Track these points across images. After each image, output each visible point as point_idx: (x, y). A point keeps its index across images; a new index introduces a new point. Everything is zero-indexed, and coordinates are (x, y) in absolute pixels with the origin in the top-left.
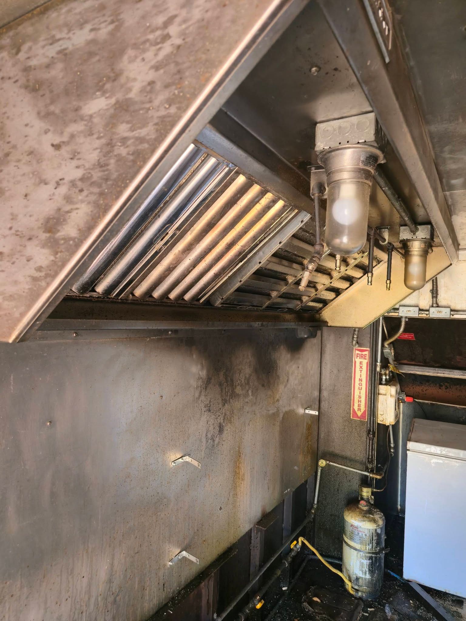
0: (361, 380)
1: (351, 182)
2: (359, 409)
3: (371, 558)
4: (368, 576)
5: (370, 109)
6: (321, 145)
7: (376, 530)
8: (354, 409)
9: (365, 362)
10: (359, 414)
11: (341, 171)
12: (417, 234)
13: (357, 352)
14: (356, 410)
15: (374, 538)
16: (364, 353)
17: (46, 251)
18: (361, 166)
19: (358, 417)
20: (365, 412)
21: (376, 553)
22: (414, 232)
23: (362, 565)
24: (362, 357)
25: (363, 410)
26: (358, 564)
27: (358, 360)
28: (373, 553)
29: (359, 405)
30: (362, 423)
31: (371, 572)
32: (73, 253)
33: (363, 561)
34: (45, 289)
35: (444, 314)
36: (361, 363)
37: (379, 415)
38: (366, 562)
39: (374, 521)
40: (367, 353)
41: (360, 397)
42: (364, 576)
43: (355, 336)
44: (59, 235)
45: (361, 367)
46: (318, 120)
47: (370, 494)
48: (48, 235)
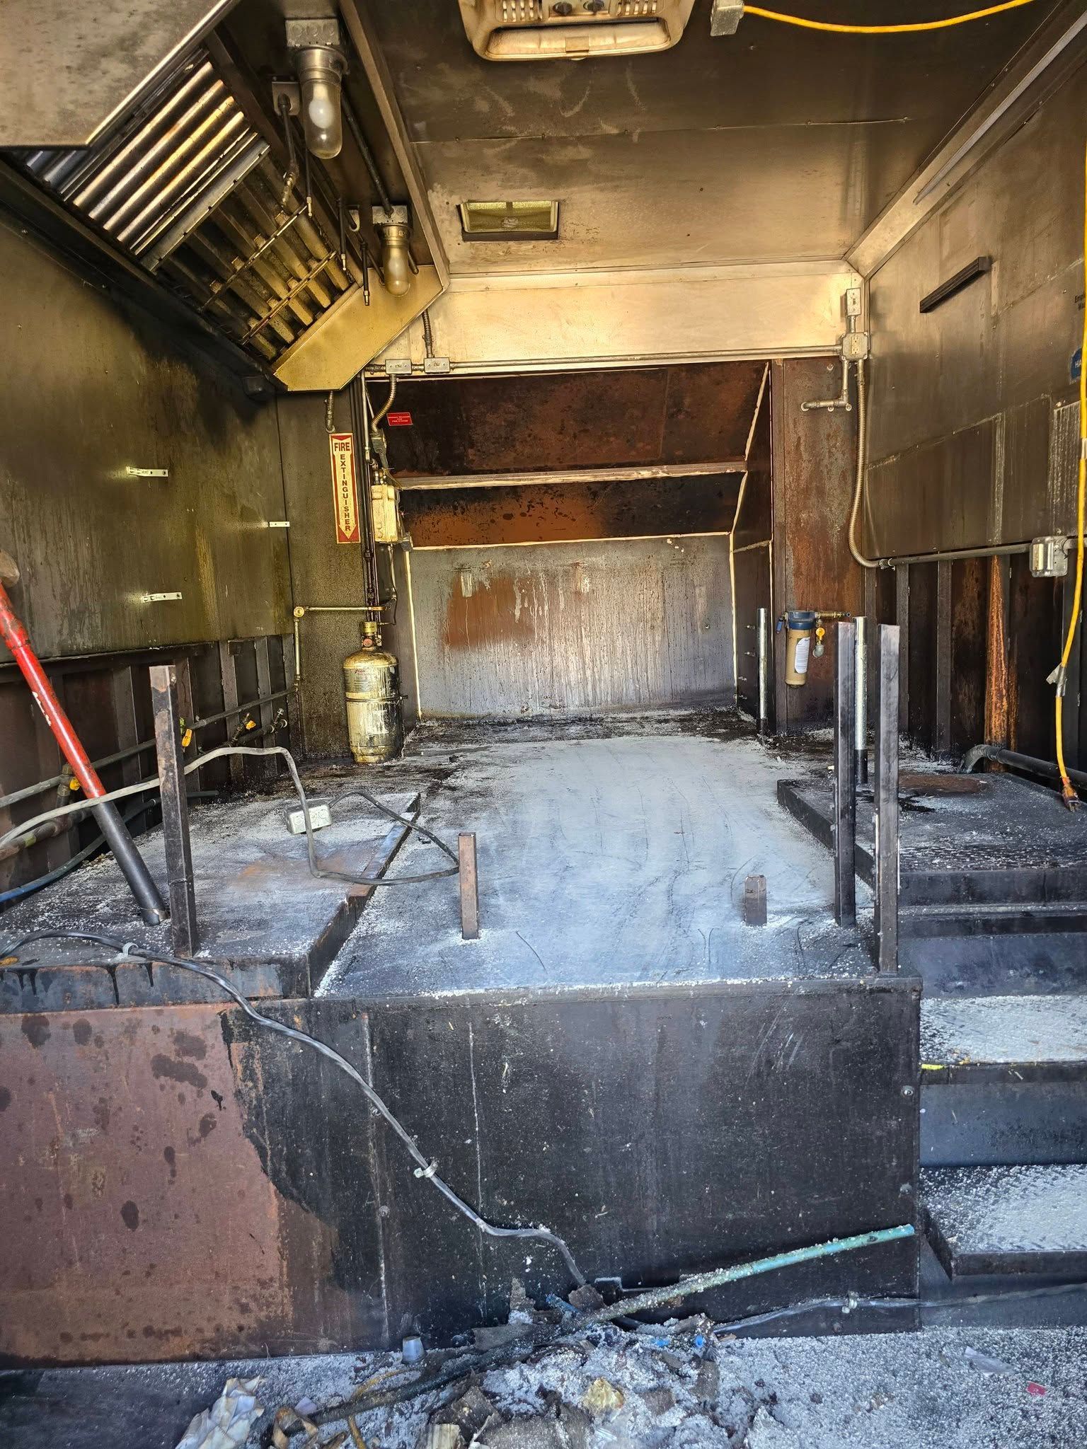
0: (345, 483)
1: (323, 83)
2: (348, 528)
3: (386, 706)
4: (385, 731)
5: (333, 15)
6: (292, 42)
7: (388, 669)
8: (339, 528)
9: (348, 454)
10: (348, 534)
11: (314, 70)
12: (393, 216)
13: (335, 441)
14: (343, 528)
15: (388, 680)
16: (345, 441)
17: (124, 66)
18: (330, 68)
19: (348, 540)
20: (356, 529)
21: (391, 700)
22: (388, 213)
23: (375, 718)
24: (342, 447)
25: (352, 529)
26: (370, 717)
27: (337, 453)
28: (388, 700)
29: (347, 522)
30: (354, 547)
31: (388, 725)
32: (152, 67)
33: (375, 713)
34: (125, 96)
35: (442, 367)
36: (342, 457)
37: (376, 530)
38: (380, 713)
39: (385, 658)
40: (348, 440)
41: (346, 509)
42: (379, 733)
43: (330, 413)
44: (138, 53)
45: (343, 464)
46: (288, 16)
47: (375, 630)
48: (124, 53)
